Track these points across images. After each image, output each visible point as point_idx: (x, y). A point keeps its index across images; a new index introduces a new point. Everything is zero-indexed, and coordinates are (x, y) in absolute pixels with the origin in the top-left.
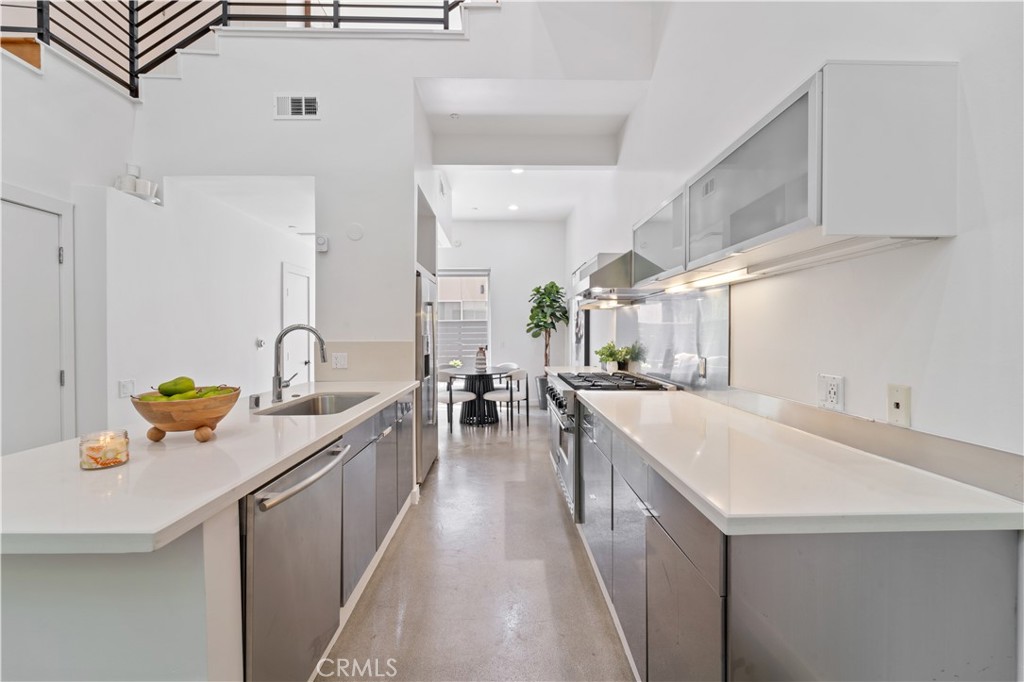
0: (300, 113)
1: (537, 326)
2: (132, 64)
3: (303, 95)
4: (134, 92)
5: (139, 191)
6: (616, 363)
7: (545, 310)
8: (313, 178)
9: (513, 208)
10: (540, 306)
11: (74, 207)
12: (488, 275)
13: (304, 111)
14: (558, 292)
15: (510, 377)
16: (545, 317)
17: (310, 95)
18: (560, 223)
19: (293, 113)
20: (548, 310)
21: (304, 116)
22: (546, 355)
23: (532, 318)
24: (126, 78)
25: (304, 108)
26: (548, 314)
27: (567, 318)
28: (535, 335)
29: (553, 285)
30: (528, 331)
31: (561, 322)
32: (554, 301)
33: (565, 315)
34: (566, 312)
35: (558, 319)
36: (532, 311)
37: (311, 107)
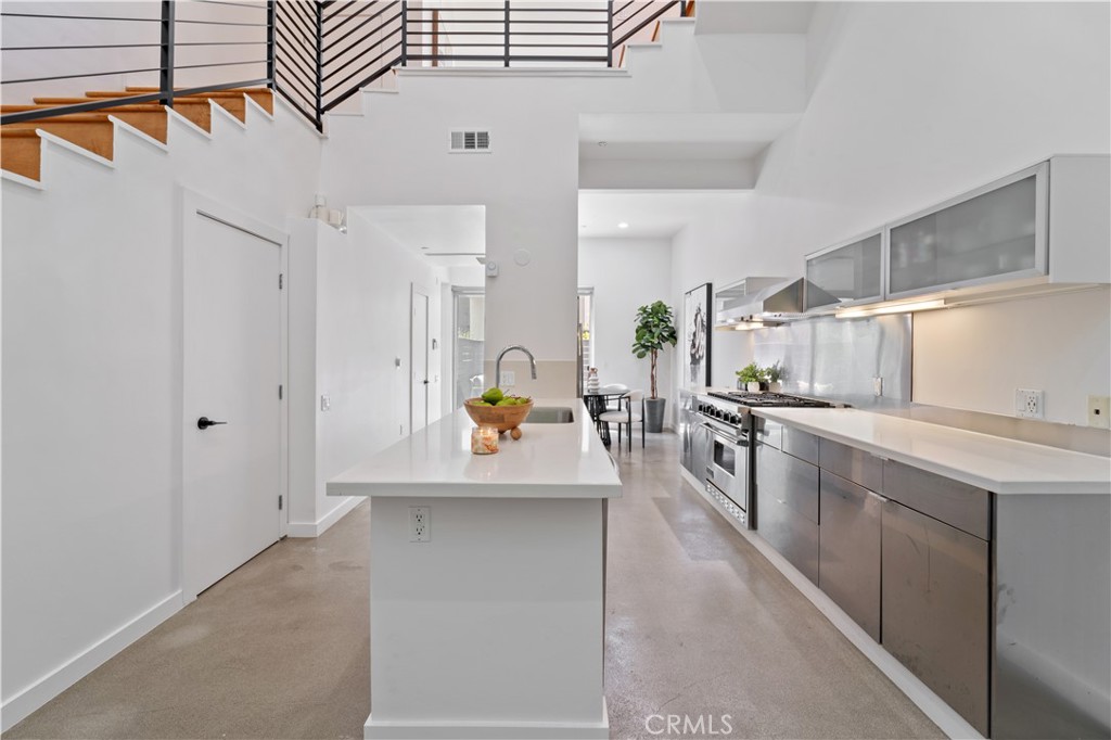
0: (473, 147)
1: (643, 346)
2: (318, 102)
3: (476, 129)
4: (320, 127)
5: (333, 221)
6: (758, 384)
7: (654, 330)
8: (484, 207)
9: (623, 225)
10: (646, 326)
11: (289, 237)
12: (591, 293)
13: (476, 144)
14: (666, 312)
15: (629, 397)
16: (653, 338)
17: (482, 130)
18: (667, 240)
19: (467, 147)
20: (655, 330)
21: (477, 150)
22: (652, 376)
23: (638, 338)
24: (313, 113)
25: (476, 141)
26: (656, 335)
27: (675, 339)
28: (641, 356)
29: (660, 304)
30: (634, 351)
31: (668, 343)
32: (662, 320)
33: (673, 336)
34: (674, 332)
35: (664, 339)
36: (637, 331)
37: (484, 140)
